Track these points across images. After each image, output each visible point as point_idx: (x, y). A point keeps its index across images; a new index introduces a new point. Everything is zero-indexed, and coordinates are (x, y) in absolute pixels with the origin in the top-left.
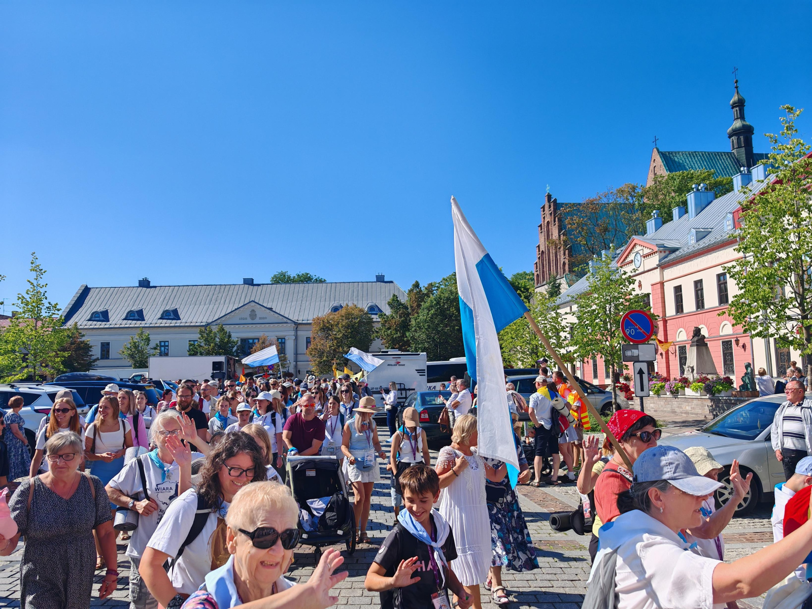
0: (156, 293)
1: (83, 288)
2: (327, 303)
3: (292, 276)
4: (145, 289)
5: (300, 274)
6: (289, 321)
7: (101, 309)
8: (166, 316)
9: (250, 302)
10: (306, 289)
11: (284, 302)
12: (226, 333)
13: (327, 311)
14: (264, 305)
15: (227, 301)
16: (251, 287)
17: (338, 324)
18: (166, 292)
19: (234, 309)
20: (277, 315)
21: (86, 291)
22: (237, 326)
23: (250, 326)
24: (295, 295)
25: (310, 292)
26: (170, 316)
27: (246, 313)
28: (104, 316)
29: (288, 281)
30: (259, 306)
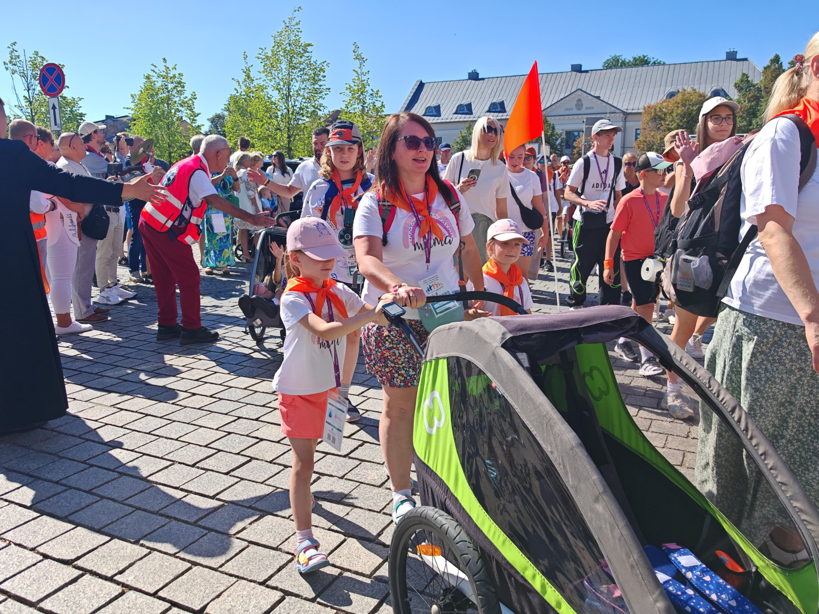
0: (484, 85)
1: (418, 83)
2: (662, 89)
3: (627, 61)
4: (474, 81)
5: (637, 57)
6: (617, 111)
7: (434, 104)
8: (493, 108)
9: (577, 90)
10: (639, 74)
11: (614, 90)
12: (550, 125)
13: (662, 96)
14: (591, 93)
15: (554, 90)
16: (579, 74)
17: (672, 112)
18: (493, 84)
19: (559, 99)
20: (604, 104)
21: (421, 86)
22: (562, 117)
23: (576, 117)
24: (627, 81)
25: (643, 76)
26: (497, 108)
27: (572, 104)
28: (436, 111)
29: (621, 67)
30: (585, 95)
